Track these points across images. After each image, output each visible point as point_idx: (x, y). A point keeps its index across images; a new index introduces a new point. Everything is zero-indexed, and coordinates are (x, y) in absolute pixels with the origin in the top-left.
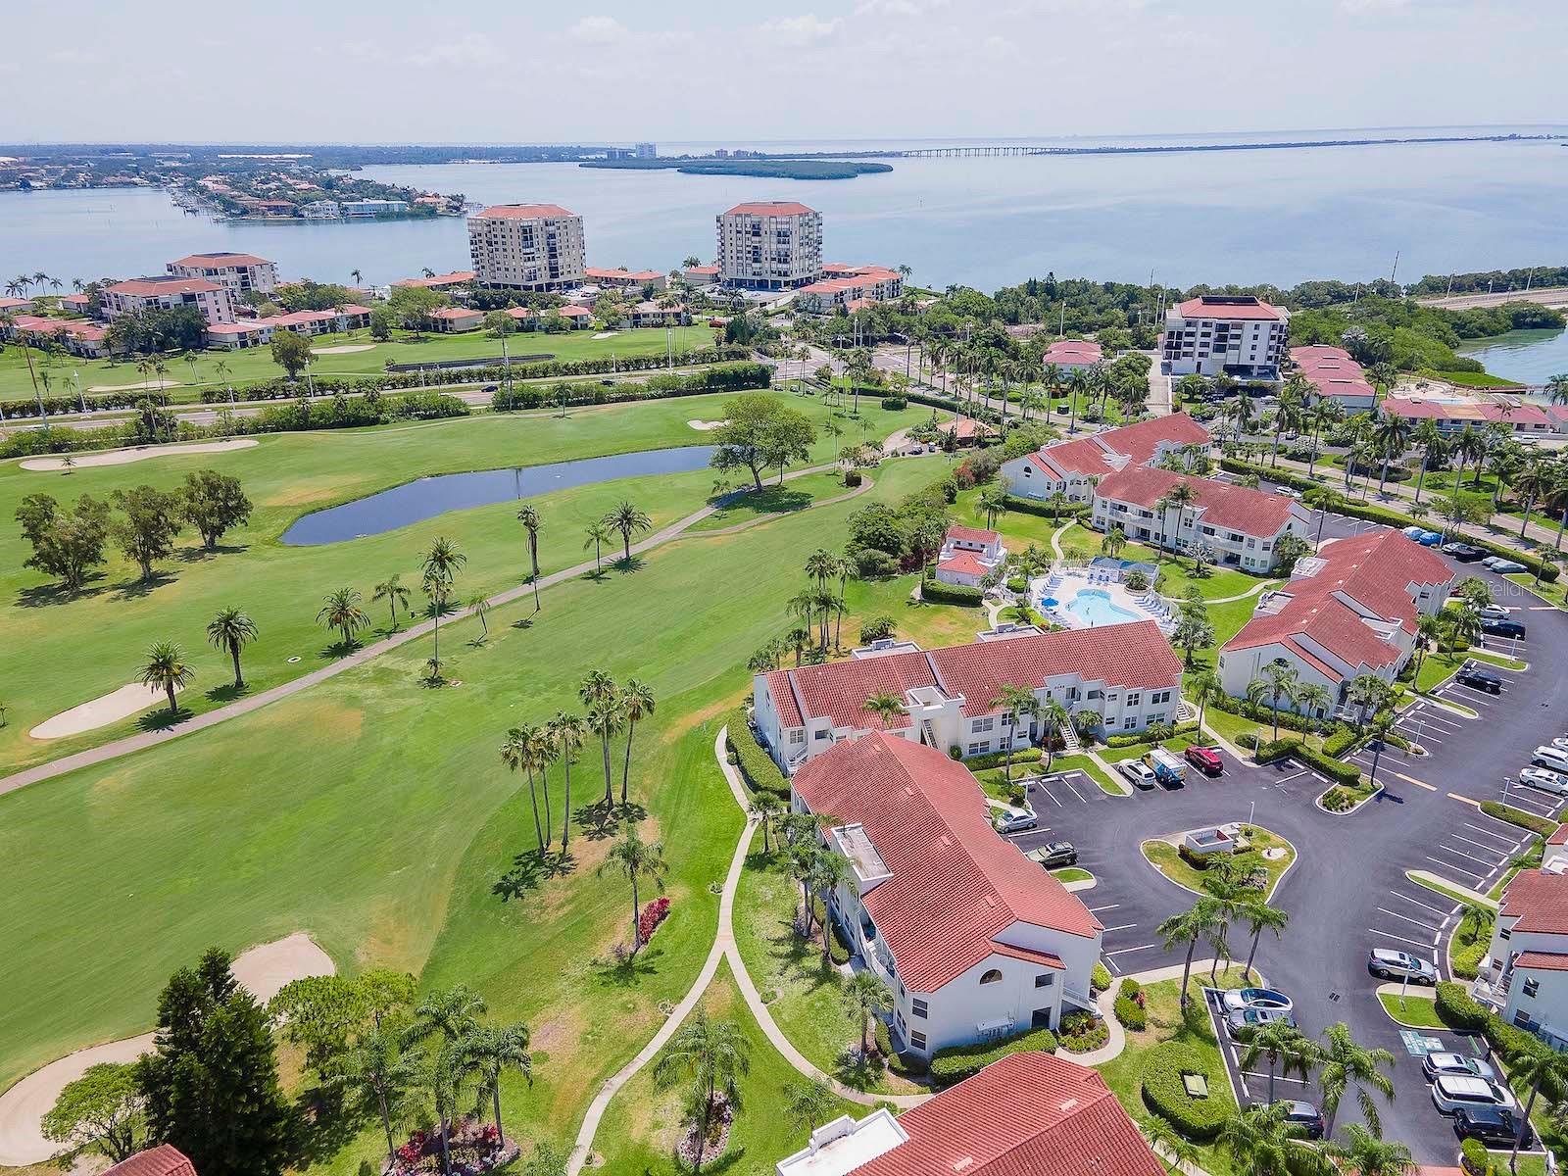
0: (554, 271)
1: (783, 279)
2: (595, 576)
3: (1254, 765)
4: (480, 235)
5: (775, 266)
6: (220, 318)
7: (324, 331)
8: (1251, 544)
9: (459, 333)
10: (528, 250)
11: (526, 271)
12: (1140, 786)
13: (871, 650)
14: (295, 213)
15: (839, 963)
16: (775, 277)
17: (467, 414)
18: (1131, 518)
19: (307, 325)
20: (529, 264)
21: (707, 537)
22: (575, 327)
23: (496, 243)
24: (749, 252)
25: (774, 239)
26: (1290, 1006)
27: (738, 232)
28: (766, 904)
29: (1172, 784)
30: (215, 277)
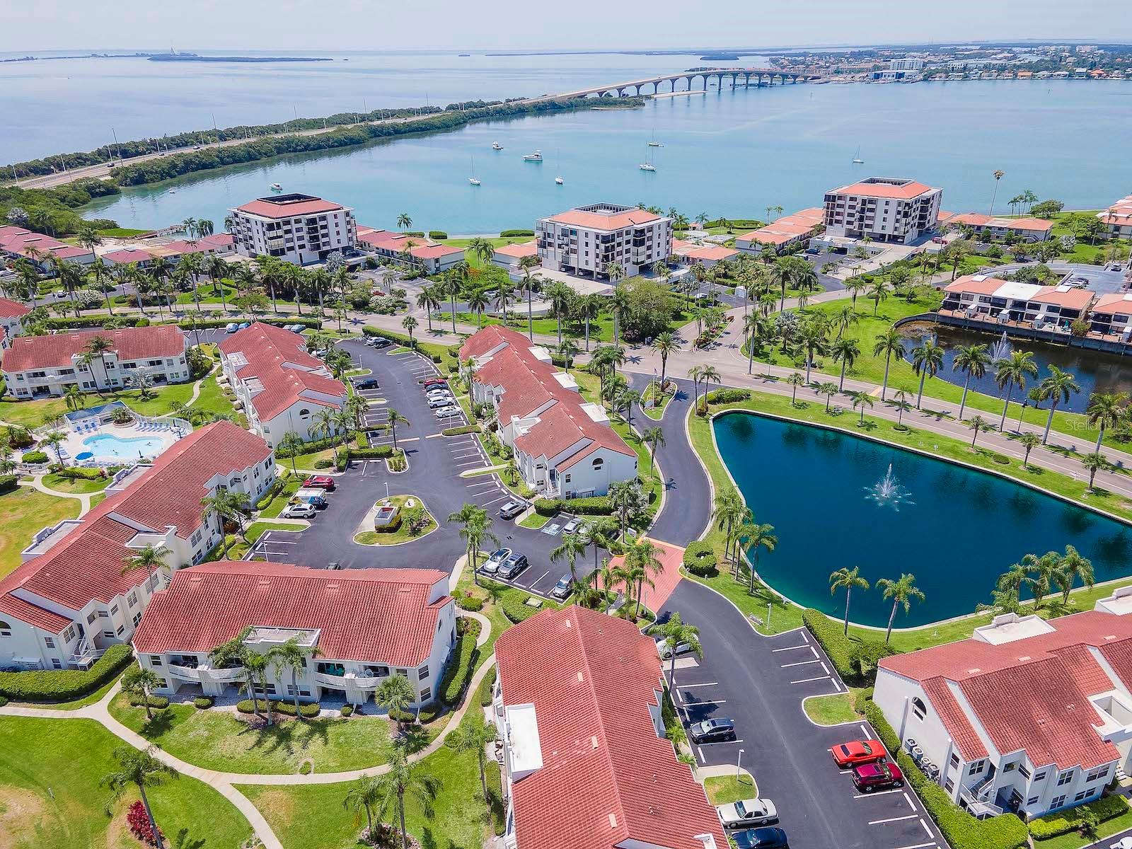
3: (341, 474)
8: (170, 363)
12: (309, 517)
13: (37, 545)
15: (317, 713)
18: (52, 378)
26: (511, 552)
28: (209, 739)
29: (321, 505)
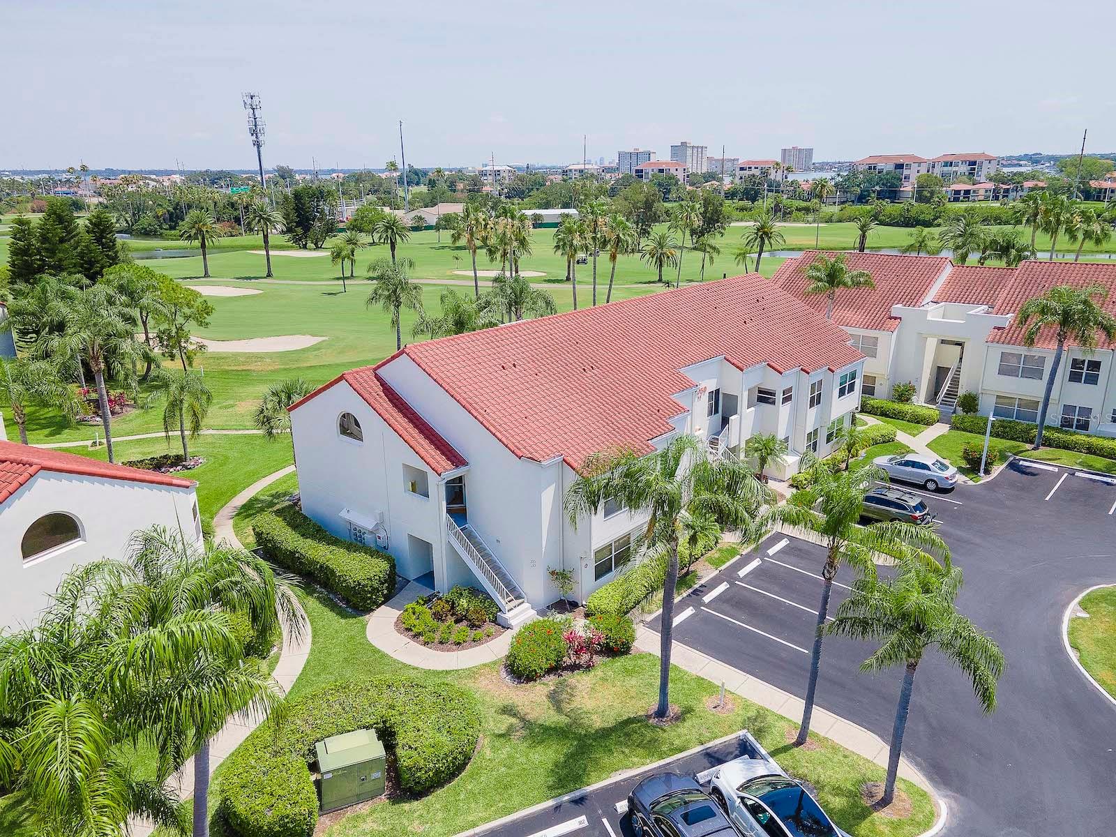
30: (950, 168)
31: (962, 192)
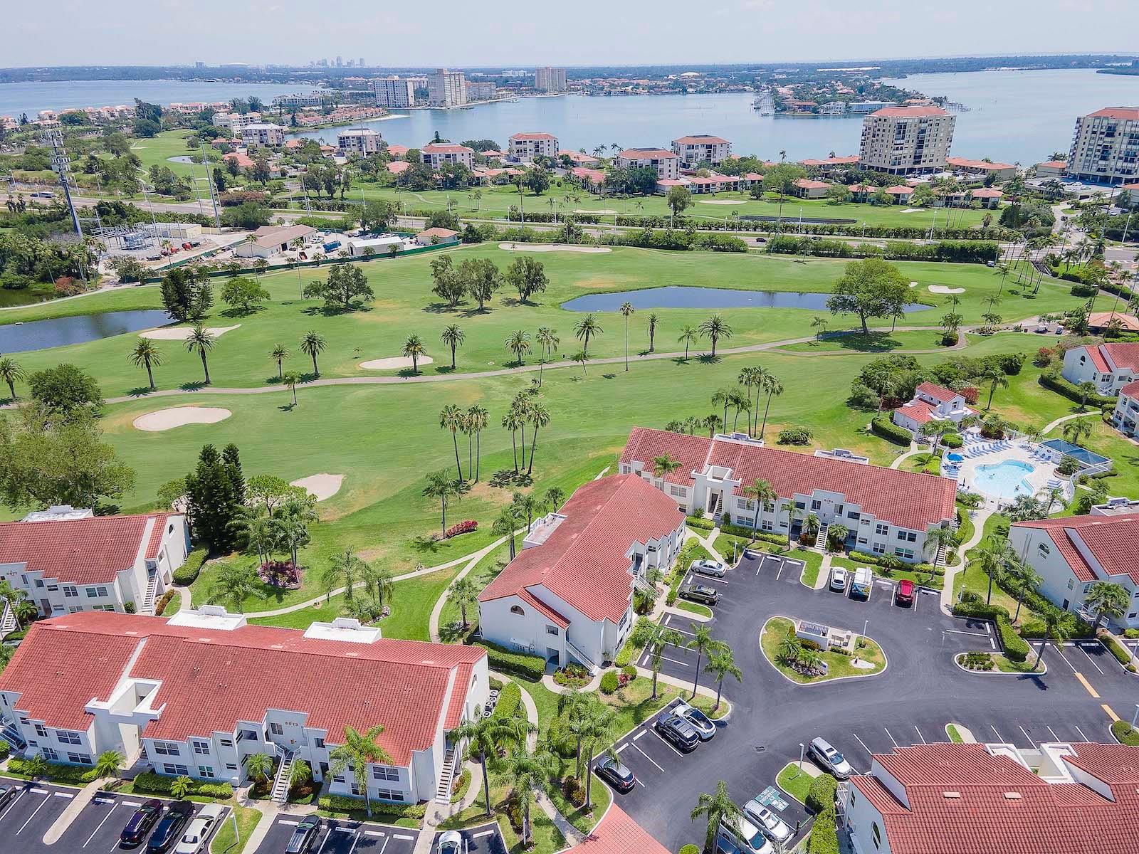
0: (917, 159)
1: (1125, 176)
2: (681, 361)
4: (870, 129)
5: (1120, 164)
6: (670, 176)
7: (729, 190)
9: (810, 199)
10: (898, 142)
11: (893, 157)
12: (831, 588)
14: (815, 111)
16: (1118, 175)
17: (744, 251)
19: (718, 185)
20: (897, 152)
21: (783, 355)
22: (896, 203)
23: (878, 135)
24: (1099, 151)
25: (1126, 140)
27: (1094, 133)
30: (692, 150)
31: (704, 186)
